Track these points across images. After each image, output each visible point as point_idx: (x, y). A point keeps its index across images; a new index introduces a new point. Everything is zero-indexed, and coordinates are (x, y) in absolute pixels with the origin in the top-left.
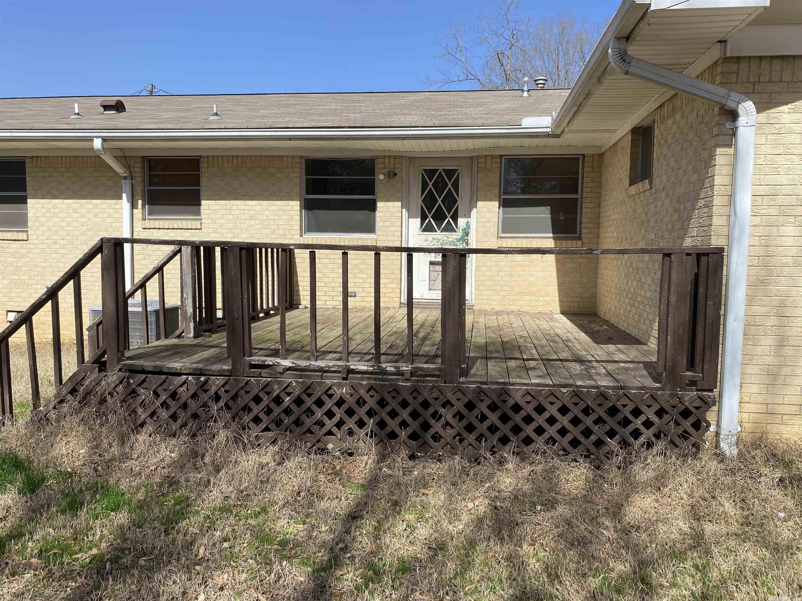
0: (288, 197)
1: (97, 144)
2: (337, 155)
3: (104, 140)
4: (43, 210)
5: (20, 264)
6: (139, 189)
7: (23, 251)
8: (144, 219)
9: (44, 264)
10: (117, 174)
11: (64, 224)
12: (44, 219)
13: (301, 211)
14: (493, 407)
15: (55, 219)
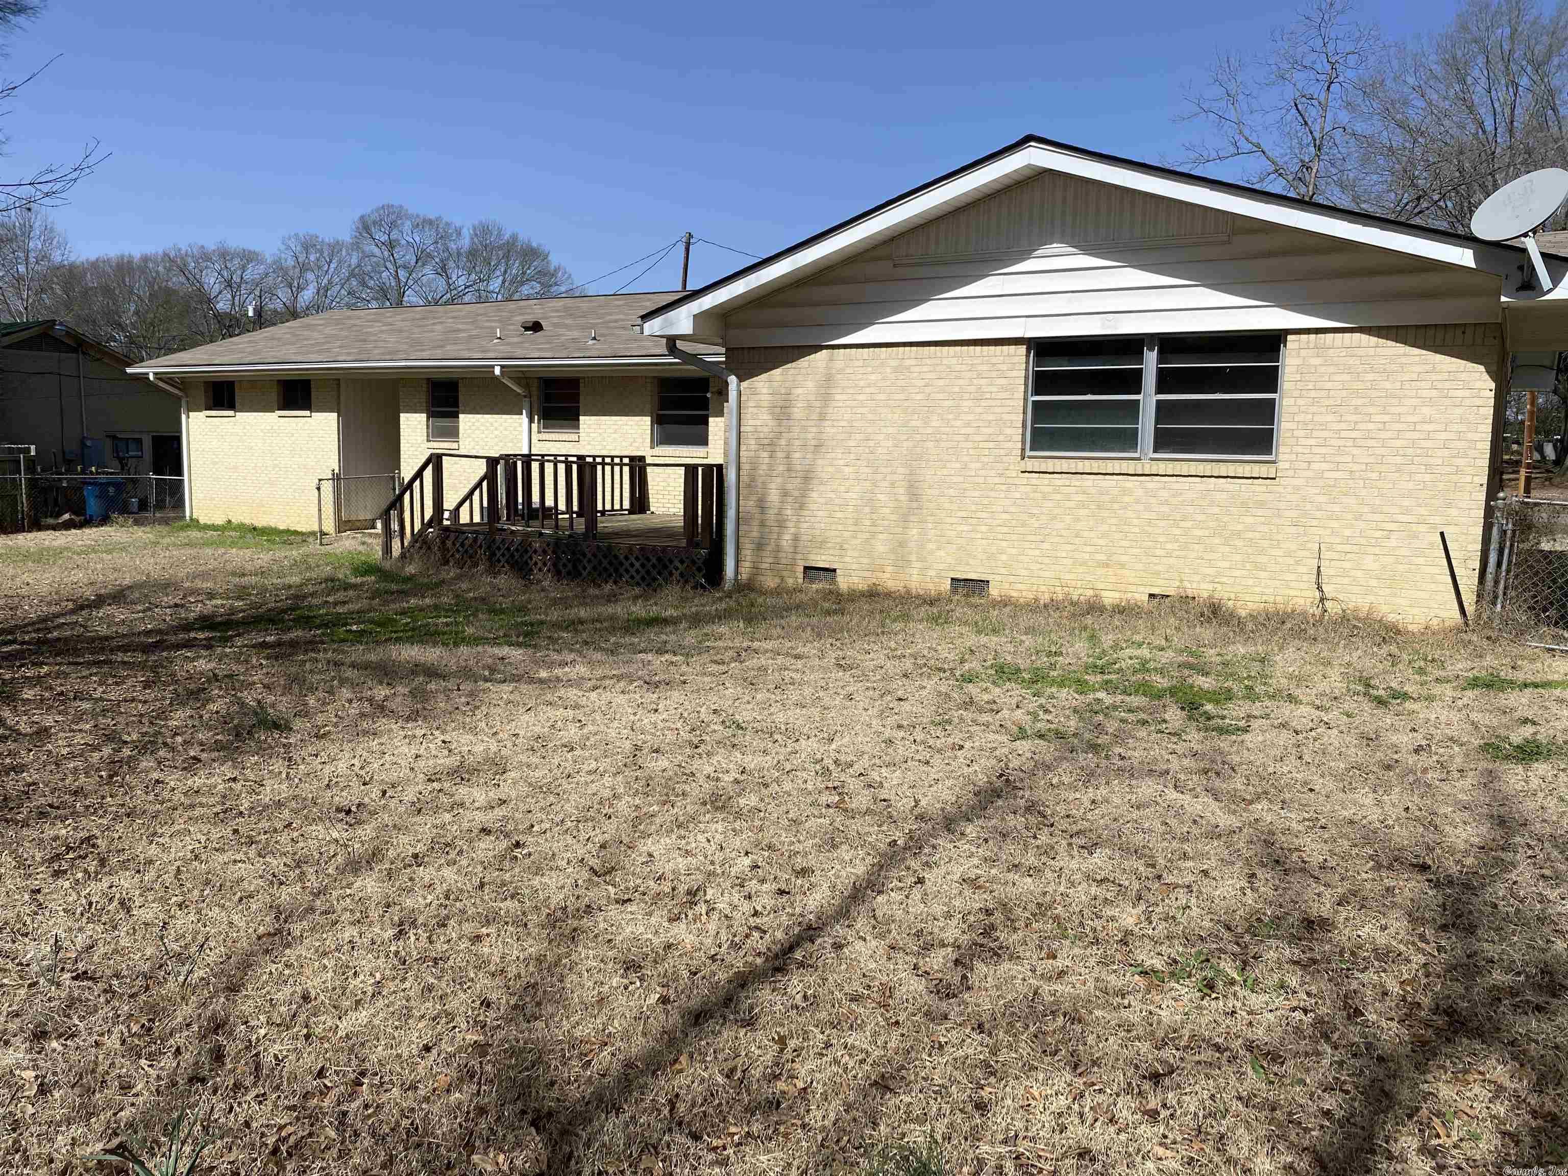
0: (641, 414)
1: (497, 371)
2: (678, 375)
3: (502, 367)
6: (536, 406)
8: (539, 432)
10: (519, 394)
11: (484, 436)
13: (652, 425)
14: (605, 557)
15: (478, 431)
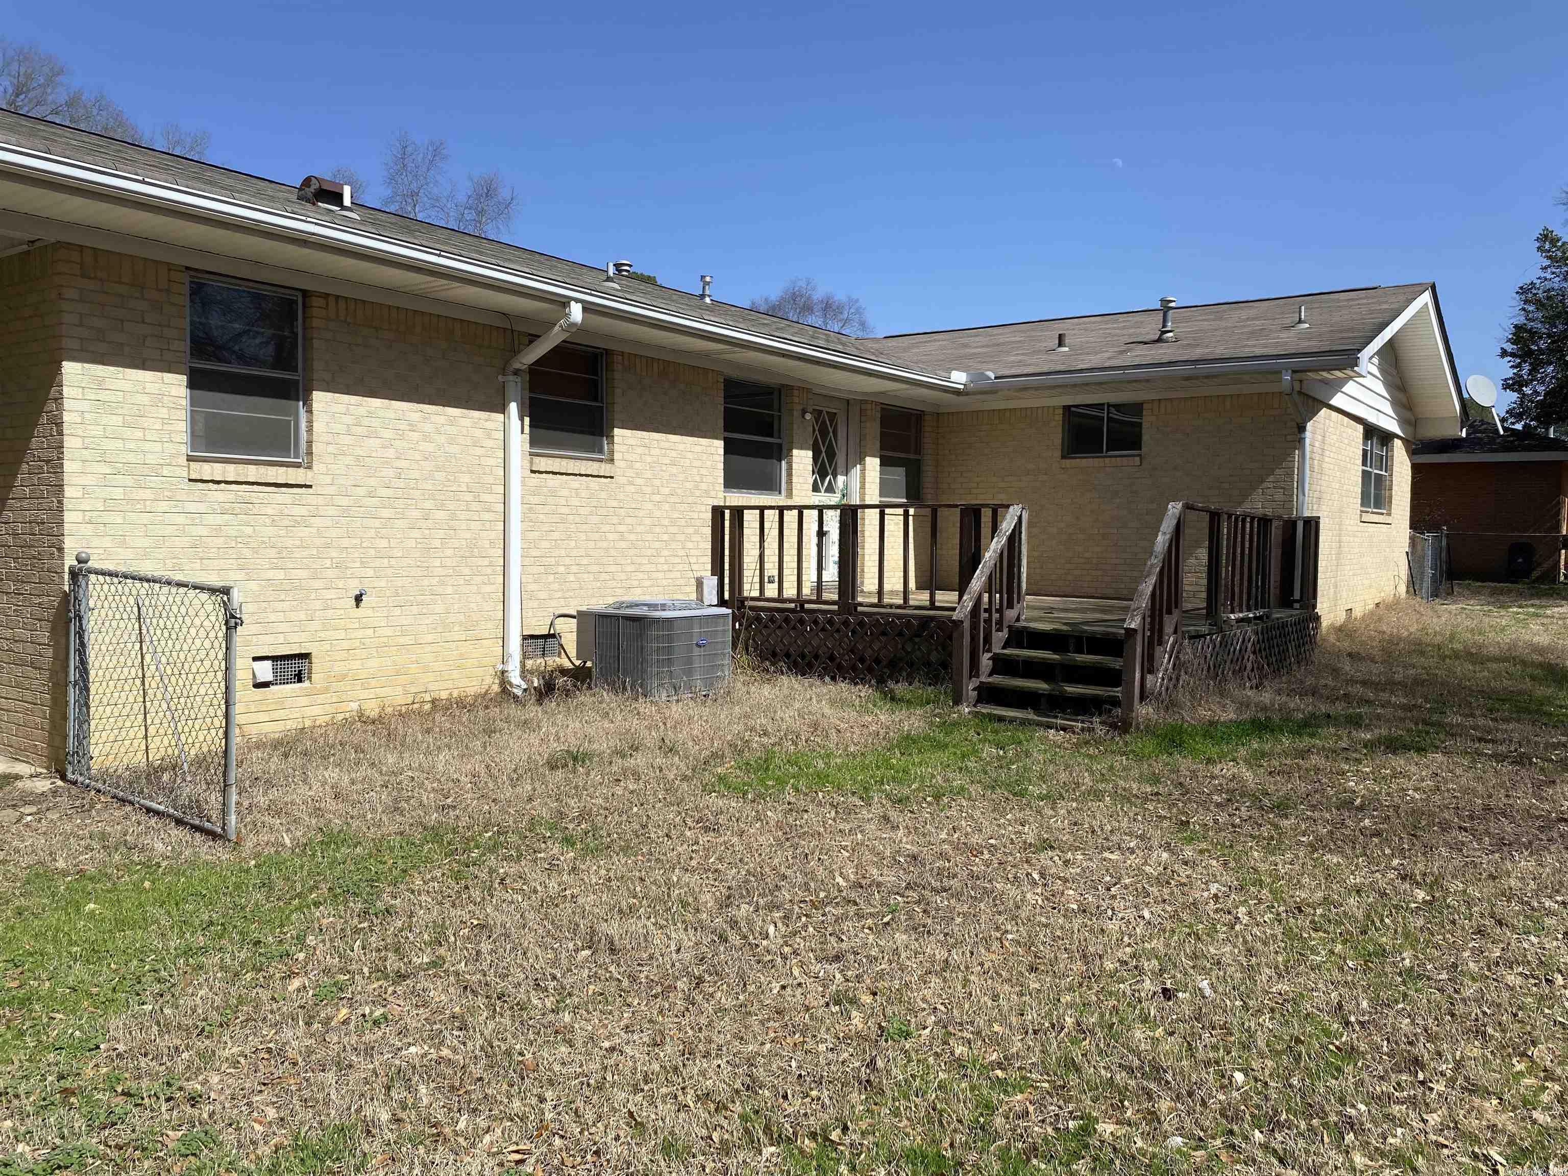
1: (576, 313)
4: (348, 419)
5: (289, 543)
7: (298, 511)
9: (346, 542)
11: (391, 453)
12: (348, 440)
15: (372, 441)
